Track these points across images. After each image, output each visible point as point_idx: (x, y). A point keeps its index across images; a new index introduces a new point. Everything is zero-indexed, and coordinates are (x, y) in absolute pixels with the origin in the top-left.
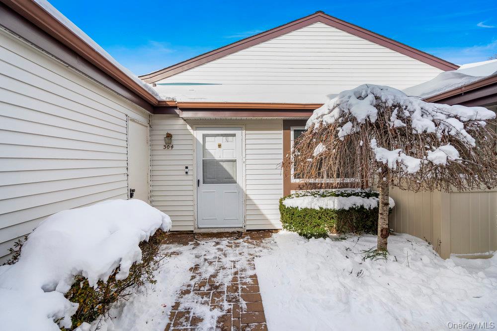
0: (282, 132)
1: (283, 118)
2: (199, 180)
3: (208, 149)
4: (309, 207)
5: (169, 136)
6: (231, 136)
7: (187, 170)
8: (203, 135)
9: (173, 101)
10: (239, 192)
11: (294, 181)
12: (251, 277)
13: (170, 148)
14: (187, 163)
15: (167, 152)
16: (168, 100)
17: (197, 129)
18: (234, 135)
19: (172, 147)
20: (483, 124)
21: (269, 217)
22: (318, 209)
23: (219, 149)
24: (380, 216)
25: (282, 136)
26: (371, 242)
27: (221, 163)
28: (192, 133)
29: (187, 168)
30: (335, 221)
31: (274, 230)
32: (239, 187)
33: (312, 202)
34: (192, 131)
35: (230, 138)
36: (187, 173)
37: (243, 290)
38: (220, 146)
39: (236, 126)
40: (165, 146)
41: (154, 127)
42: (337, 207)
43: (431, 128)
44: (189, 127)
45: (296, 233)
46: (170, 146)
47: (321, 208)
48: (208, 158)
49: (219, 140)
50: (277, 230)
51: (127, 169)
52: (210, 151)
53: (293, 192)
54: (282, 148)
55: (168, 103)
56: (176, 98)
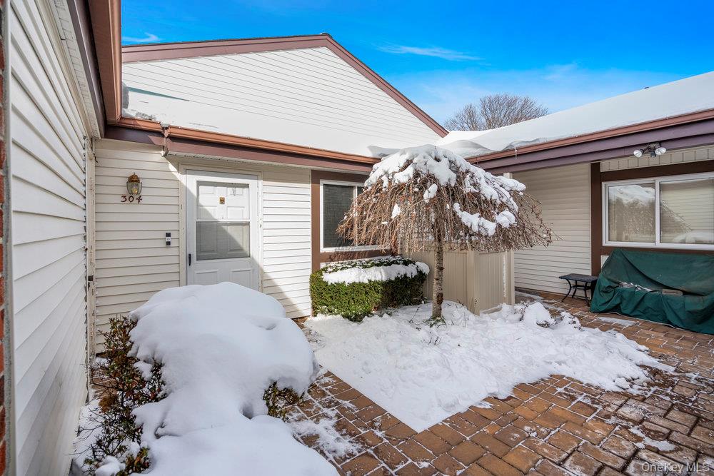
0: (310, 186)
1: (312, 167)
2: (190, 255)
3: (203, 204)
4: (357, 281)
5: (134, 180)
6: (241, 187)
7: (168, 239)
8: (198, 181)
9: (150, 120)
10: (253, 270)
11: (323, 250)
12: (326, 375)
13: (136, 201)
14: (168, 227)
15: (128, 207)
16: (139, 118)
17: (186, 172)
18: (247, 186)
19: (139, 199)
20: (521, 194)
21: (294, 301)
22: (367, 282)
23: (222, 205)
24: (435, 281)
25: (309, 192)
26: (426, 311)
27: (225, 227)
28: (179, 178)
29: (168, 235)
30: (379, 296)
31: (300, 318)
32: (253, 262)
33: (360, 274)
34: (178, 176)
35: (238, 190)
36: (168, 243)
37: (330, 390)
38: (222, 201)
39: (250, 173)
40: (124, 197)
41: (102, 162)
42: (384, 279)
43: (495, 196)
44: (172, 168)
45: (339, 316)
46: (136, 197)
47: (370, 281)
48: (204, 219)
49: (221, 192)
50: (303, 318)
51: (85, 237)
52: (207, 208)
53: (323, 265)
54: (311, 207)
55: (139, 123)
56: (156, 116)
